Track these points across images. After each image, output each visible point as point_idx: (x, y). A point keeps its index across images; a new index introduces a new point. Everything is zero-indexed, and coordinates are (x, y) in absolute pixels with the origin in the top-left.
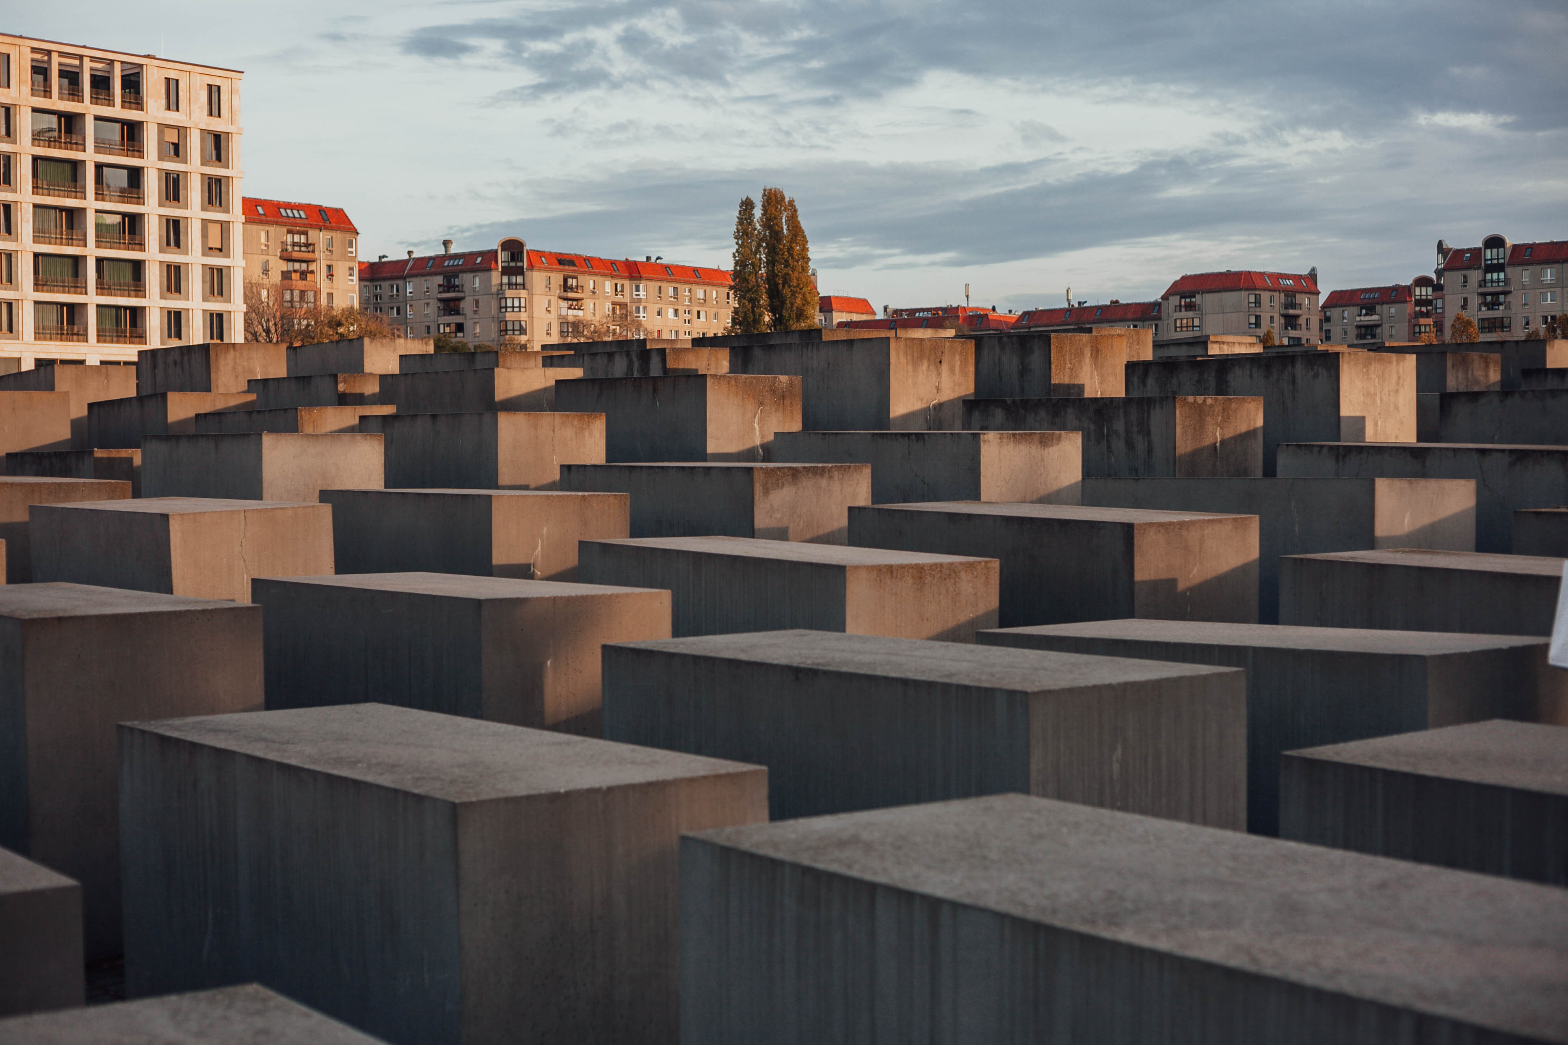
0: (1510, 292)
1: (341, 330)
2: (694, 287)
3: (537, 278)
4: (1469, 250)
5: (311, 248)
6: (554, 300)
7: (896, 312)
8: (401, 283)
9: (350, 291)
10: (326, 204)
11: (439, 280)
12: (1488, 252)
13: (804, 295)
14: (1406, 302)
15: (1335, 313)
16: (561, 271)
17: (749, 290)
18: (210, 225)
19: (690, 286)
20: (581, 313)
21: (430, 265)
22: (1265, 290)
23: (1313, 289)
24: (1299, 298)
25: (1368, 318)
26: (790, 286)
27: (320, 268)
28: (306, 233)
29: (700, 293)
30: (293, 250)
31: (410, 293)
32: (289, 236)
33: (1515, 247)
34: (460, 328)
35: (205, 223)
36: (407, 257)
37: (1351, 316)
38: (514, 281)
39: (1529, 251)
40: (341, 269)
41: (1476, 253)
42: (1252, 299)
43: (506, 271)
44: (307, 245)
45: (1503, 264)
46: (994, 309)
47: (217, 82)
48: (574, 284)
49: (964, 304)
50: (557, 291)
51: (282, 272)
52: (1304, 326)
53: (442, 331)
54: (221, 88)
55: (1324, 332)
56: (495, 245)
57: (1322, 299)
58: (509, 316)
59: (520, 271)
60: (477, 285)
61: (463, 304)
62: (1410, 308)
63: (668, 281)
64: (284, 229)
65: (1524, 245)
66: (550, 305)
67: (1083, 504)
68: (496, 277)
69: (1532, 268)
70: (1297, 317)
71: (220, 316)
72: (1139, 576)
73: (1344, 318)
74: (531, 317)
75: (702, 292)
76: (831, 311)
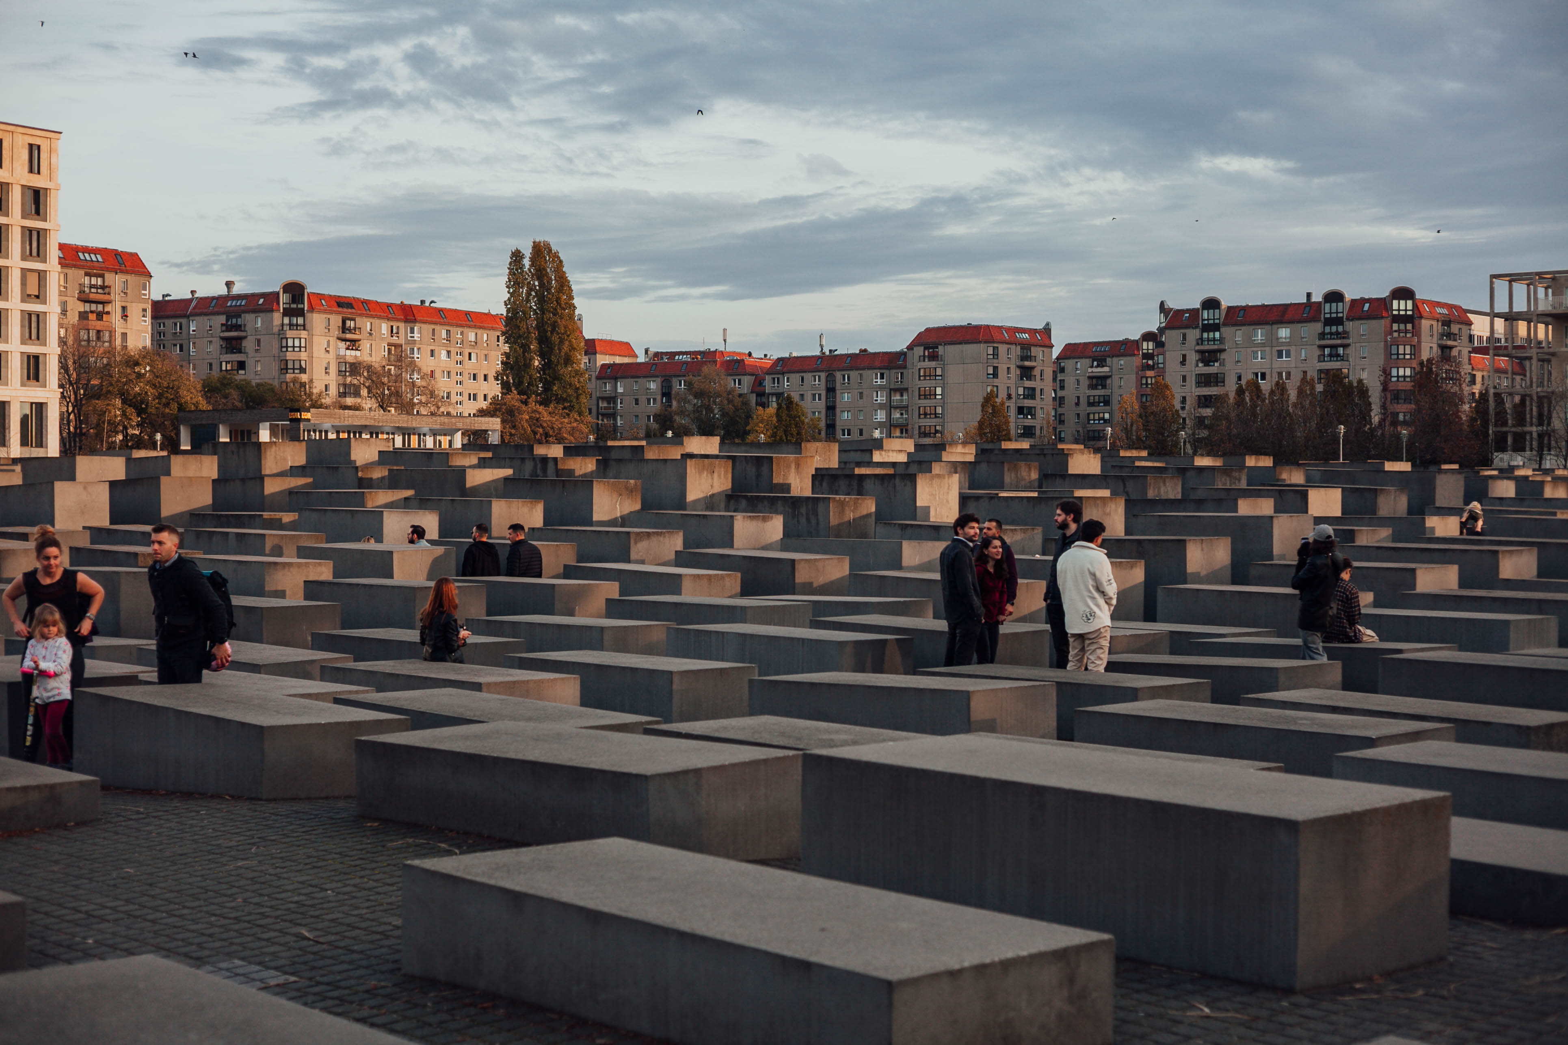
0: (1224, 350)
1: (137, 369)
2: (466, 330)
3: (317, 320)
4: (1188, 311)
5: (107, 290)
6: (333, 340)
7: (657, 354)
8: (184, 321)
9: (142, 331)
10: (121, 248)
11: (222, 319)
12: (1205, 312)
13: (570, 341)
14: (1134, 355)
15: (1068, 364)
16: (340, 313)
17: (520, 337)
18: (28, 273)
19: (462, 329)
20: (358, 353)
21: (213, 305)
22: (1002, 343)
23: (1047, 343)
24: (1034, 351)
25: (1099, 369)
26: (558, 334)
27: (115, 310)
28: (102, 276)
29: (471, 336)
30: (91, 292)
31: (194, 331)
32: (87, 278)
33: (1230, 309)
34: (242, 365)
35: (24, 271)
36: (190, 296)
37: (1083, 367)
38: (295, 322)
39: (1242, 312)
40: (135, 311)
41: (1194, 312)
42: (990, 351)
43: (287, 313)
44: (103, 287)
45: (1218, 325)
46: (750, 354)
47: (37, 141)
48: (352, 325)
49: (721, 348)
50: (336, 333)
51: (80, 312)
52: (1038, 377)
53: (224, 368)
54: (41, 148)
55: (1058, 382)
56: (277, 288)
57: (1056, 352)
58: (290, 356)
59: (301, 313)
60: (259, 325)
61: (245, 343)
62: (1137, 361)
63: (441, 324)
64: (82, 272)
65: (1237, 307)
66: (329, 345)
67: (781, 550)
68: (277, 318)
69: (1243, 328)
70: (1032, 368)
71: (36, 358)
72: (797, 581)
73: (1077, 369)
74: (311, 357)
75: (473, 334)
76: (595, 353)
